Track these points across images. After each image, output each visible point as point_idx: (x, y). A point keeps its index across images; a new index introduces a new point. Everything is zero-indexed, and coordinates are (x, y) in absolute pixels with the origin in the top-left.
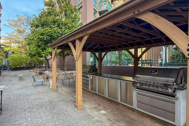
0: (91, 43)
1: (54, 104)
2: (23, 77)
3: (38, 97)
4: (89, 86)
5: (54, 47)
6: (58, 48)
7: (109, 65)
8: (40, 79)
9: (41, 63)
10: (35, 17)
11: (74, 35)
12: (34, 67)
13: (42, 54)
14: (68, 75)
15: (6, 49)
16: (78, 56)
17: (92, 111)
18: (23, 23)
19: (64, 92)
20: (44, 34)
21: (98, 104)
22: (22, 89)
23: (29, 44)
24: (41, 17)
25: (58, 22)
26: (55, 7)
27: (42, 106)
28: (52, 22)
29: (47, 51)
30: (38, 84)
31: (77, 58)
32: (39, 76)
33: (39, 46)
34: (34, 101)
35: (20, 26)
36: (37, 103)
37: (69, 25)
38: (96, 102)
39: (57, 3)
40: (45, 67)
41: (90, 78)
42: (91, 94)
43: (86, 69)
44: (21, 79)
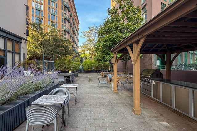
0: (155, 44)
1: (114, 105)
2: (92, 79)
3: (101, 96)
4: (151, 93)
5: (115, 52)
6: (119, 52)
7: (183, 69)
8: (104, 82)
9: (106, 66)
10: (100, 26)
11: (131, 39)
12: (101, 71)
13: (106, 58)
14: (128, 79)
15: (82, 56)
16: (135, 60)
17: (151, 119)
18: (93, 33)
19: (124, 95)
20: (107, 40)
21: (160, 114)
22: (90, 88)
23: (96, 51)
24: (105, 25)
25: (120, 27)
26: (117, 13)
27: (103, 105)
28: (115, 29)
29: (110, 56)
30: (102, 85)
31: (135, 62)
32: (104, 79)
33: (104, 52)
34: (98, 99)
35: (91, 36)
36: (100, 102)
37: (130, 28)
38: (158, 111)
39: (119, 9)
40: (110, 71)
41: (152, 84)
42: (154, 101)
43: (148, 73)
44: (90, 80)
